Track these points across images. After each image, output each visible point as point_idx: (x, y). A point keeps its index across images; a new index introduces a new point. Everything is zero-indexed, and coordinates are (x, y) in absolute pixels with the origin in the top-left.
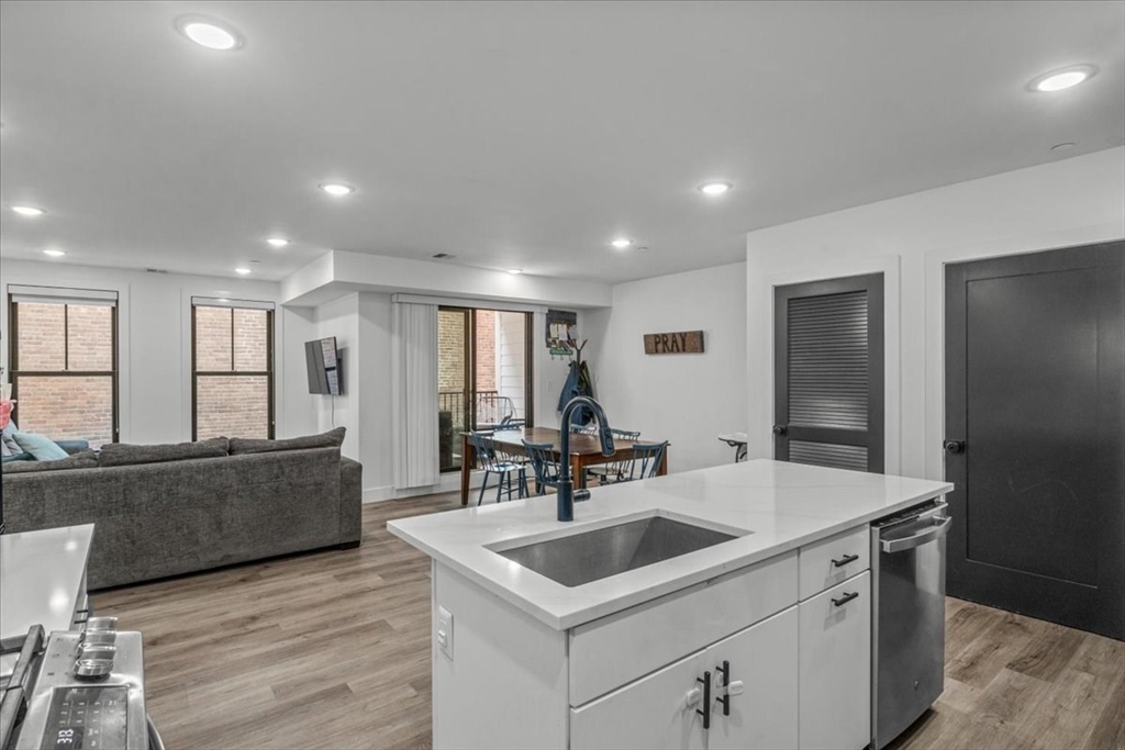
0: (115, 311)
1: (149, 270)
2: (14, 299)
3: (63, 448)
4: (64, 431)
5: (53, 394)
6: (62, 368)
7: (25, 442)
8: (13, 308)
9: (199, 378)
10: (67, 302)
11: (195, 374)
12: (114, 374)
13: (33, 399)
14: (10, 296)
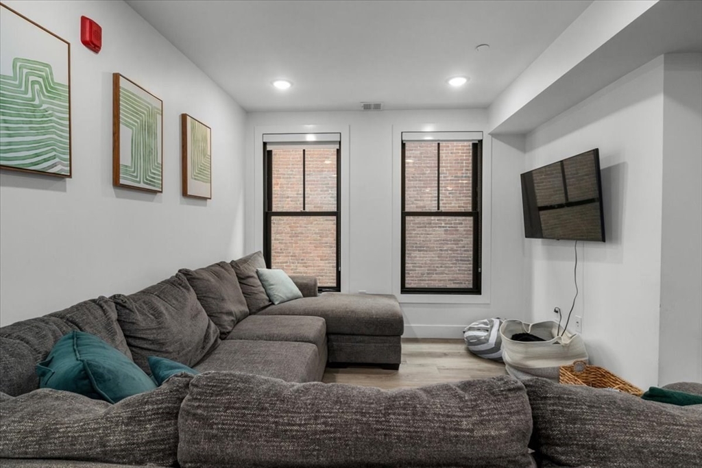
0: (339, 151)
1: (367, 107)
2: (269, 148)
3: (296, 284)
4: (321, 260)
5: (315, 233)
6: (300, 209)
7: (265, 278)
8: (268, 156)
9: (408, 218)
10: (304, 147)
11: (404, 214)
12: (337, 214)
13: (305, 237)
14: (265, 144)
